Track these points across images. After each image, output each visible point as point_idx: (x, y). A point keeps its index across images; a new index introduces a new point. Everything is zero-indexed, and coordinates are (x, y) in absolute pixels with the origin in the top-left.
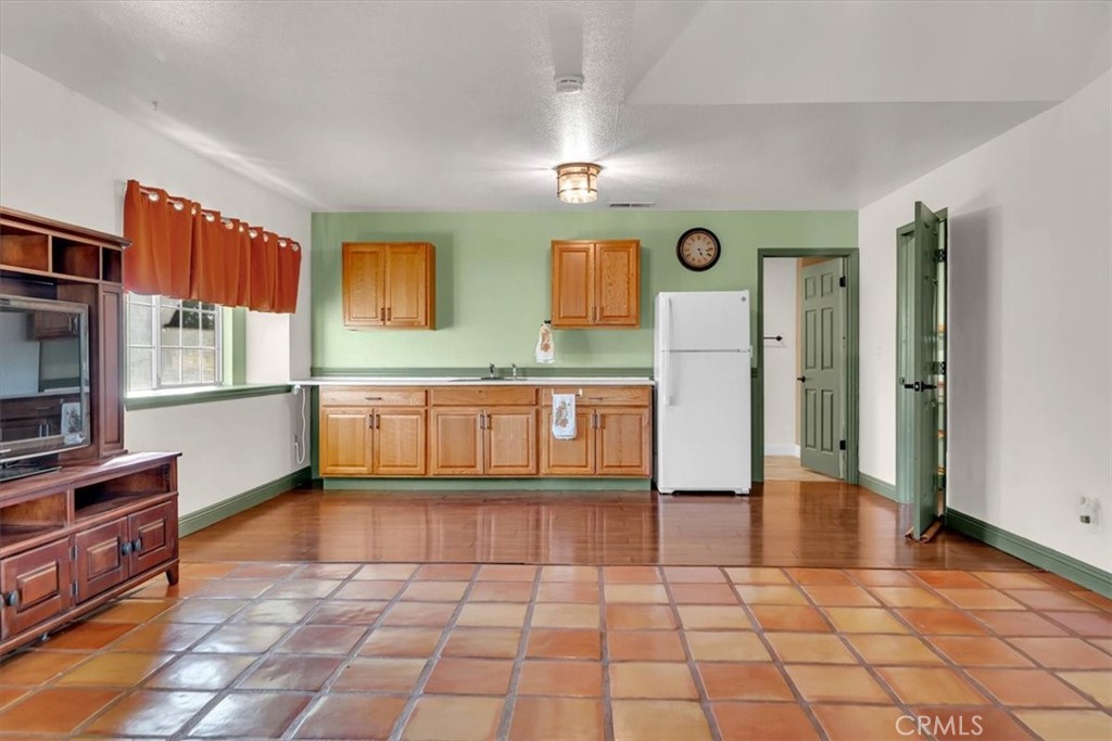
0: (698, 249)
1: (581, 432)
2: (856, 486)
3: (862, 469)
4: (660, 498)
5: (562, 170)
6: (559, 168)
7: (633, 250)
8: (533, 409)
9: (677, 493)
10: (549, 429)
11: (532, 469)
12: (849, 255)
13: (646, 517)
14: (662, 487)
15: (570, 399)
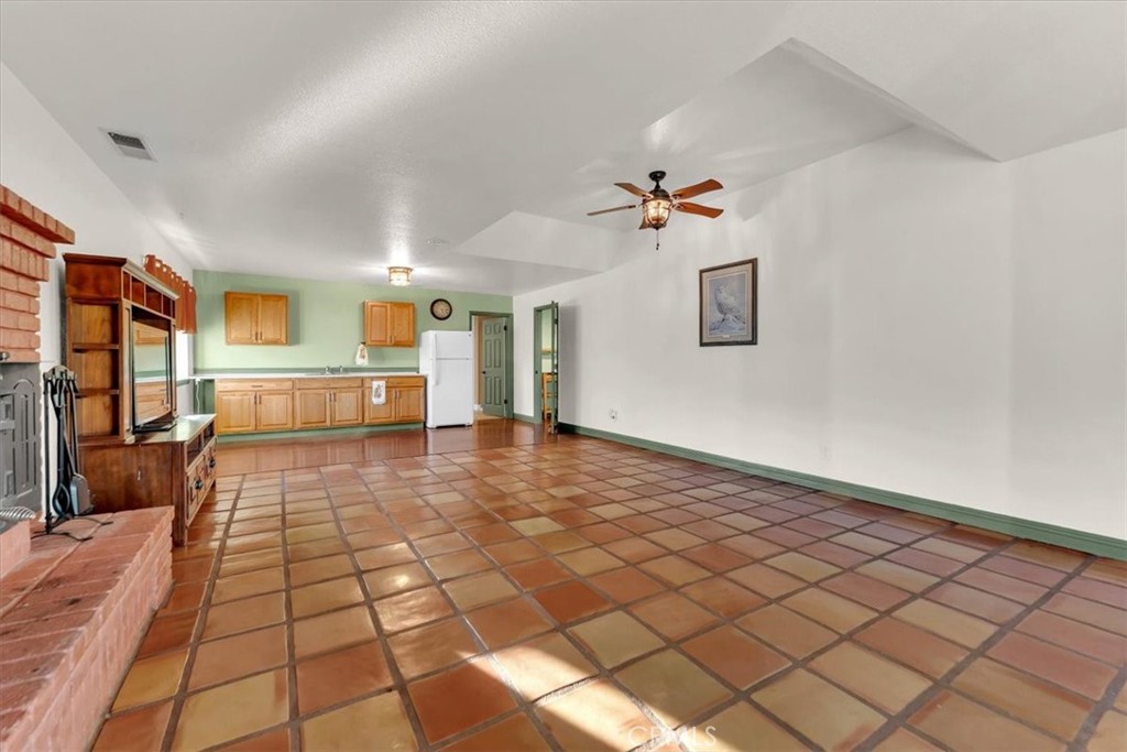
0: (441, 309)
1: (388, 400)
2: (513, 420)
3: (515, 411)
4: (428, 431)
5: (392, 269)
6: (390, 268)
7: (411, 307)
8: (360, 390)
9: (439, 428)
10: (370, 399)
11: (360, 421)
12: (509, 316)
13: (422, 440)
14: (429, 425)
15: (382, 383)
